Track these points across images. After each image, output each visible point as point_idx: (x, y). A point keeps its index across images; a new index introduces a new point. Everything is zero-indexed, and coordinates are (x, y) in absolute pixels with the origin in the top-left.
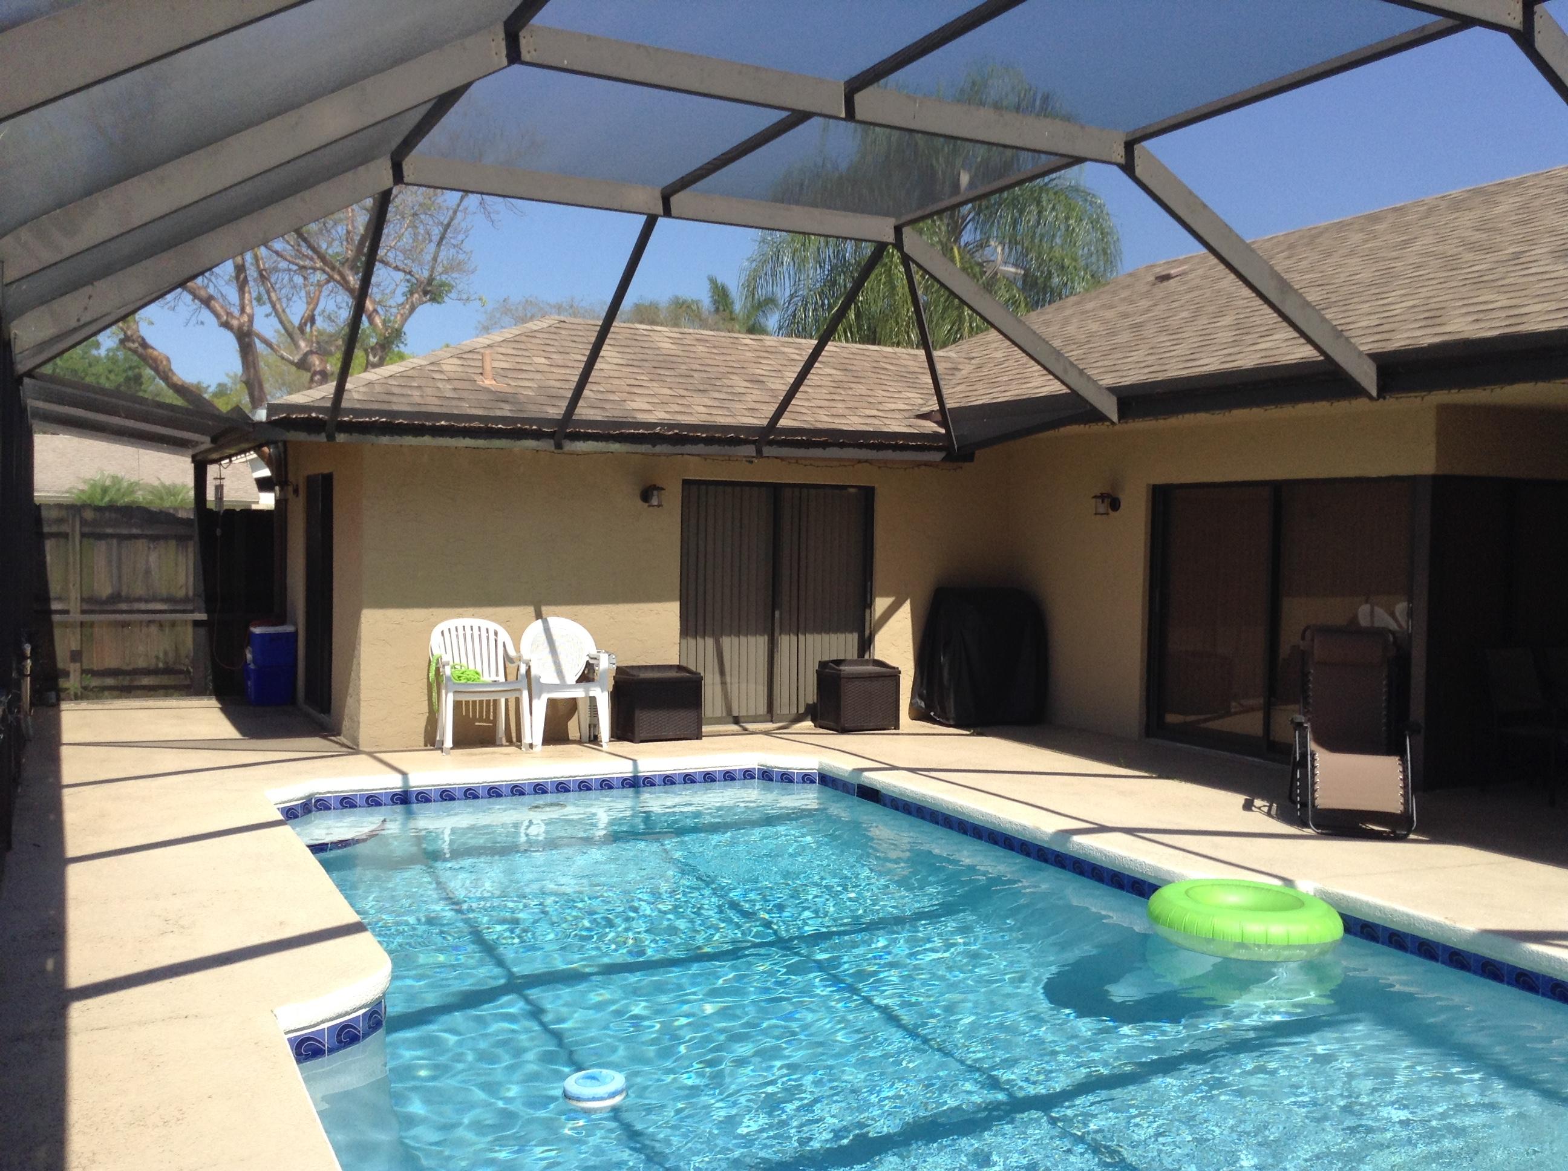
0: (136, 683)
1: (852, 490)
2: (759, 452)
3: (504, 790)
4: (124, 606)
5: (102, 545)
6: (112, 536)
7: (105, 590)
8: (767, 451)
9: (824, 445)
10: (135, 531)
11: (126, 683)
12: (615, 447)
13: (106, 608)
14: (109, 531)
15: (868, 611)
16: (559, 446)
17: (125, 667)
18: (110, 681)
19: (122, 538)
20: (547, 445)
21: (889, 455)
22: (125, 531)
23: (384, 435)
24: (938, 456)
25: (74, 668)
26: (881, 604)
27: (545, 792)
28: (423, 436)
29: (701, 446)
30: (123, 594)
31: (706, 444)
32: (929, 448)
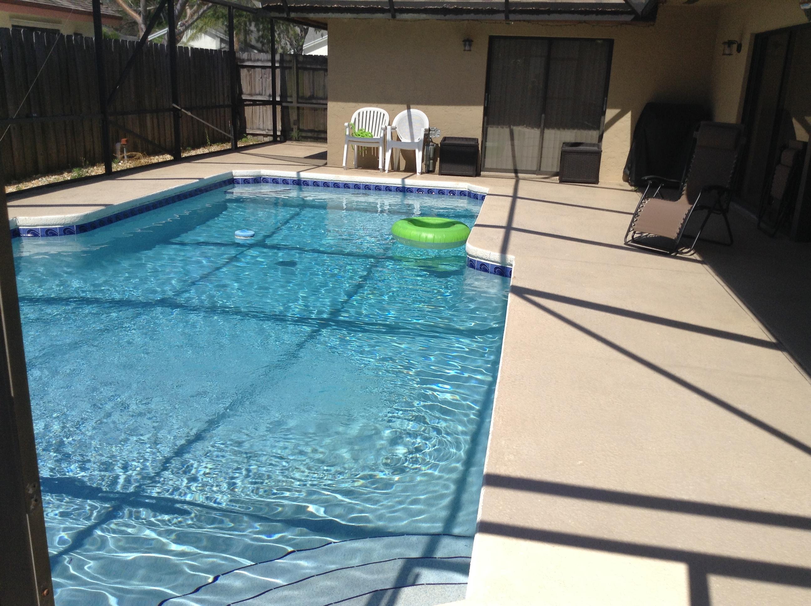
0: (320, 136)
1: (599, 41)
2: (507, 18)
3: (341, 185)
4: (314, 101)
5: (306, 73)
6: (310, 69)
7: (308, 94)
8: (512, 17)
9: (549, 12)
10: (319, 67)
11: (315, 136)
12: (423, 16)
13: (308, 101)
14: (308, 66)
15: (602, 117)
16: (394, 17)
17: (316, 129)
18: (309, 134)
19: (314, 70)
20: (388, 16)
21: (593, 17)
22: (314, 67)
23: (311, 13)
24: (629, 18)
25: (295, 128)
26: (610, 113)
27: (359, 188)
28: (328, 13)
29: (472, 15)
30: (315, 95)
31: (475, 14)
32: (622, 13)
